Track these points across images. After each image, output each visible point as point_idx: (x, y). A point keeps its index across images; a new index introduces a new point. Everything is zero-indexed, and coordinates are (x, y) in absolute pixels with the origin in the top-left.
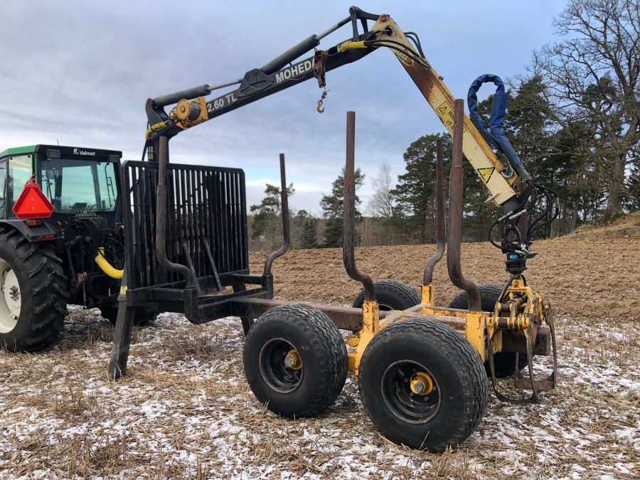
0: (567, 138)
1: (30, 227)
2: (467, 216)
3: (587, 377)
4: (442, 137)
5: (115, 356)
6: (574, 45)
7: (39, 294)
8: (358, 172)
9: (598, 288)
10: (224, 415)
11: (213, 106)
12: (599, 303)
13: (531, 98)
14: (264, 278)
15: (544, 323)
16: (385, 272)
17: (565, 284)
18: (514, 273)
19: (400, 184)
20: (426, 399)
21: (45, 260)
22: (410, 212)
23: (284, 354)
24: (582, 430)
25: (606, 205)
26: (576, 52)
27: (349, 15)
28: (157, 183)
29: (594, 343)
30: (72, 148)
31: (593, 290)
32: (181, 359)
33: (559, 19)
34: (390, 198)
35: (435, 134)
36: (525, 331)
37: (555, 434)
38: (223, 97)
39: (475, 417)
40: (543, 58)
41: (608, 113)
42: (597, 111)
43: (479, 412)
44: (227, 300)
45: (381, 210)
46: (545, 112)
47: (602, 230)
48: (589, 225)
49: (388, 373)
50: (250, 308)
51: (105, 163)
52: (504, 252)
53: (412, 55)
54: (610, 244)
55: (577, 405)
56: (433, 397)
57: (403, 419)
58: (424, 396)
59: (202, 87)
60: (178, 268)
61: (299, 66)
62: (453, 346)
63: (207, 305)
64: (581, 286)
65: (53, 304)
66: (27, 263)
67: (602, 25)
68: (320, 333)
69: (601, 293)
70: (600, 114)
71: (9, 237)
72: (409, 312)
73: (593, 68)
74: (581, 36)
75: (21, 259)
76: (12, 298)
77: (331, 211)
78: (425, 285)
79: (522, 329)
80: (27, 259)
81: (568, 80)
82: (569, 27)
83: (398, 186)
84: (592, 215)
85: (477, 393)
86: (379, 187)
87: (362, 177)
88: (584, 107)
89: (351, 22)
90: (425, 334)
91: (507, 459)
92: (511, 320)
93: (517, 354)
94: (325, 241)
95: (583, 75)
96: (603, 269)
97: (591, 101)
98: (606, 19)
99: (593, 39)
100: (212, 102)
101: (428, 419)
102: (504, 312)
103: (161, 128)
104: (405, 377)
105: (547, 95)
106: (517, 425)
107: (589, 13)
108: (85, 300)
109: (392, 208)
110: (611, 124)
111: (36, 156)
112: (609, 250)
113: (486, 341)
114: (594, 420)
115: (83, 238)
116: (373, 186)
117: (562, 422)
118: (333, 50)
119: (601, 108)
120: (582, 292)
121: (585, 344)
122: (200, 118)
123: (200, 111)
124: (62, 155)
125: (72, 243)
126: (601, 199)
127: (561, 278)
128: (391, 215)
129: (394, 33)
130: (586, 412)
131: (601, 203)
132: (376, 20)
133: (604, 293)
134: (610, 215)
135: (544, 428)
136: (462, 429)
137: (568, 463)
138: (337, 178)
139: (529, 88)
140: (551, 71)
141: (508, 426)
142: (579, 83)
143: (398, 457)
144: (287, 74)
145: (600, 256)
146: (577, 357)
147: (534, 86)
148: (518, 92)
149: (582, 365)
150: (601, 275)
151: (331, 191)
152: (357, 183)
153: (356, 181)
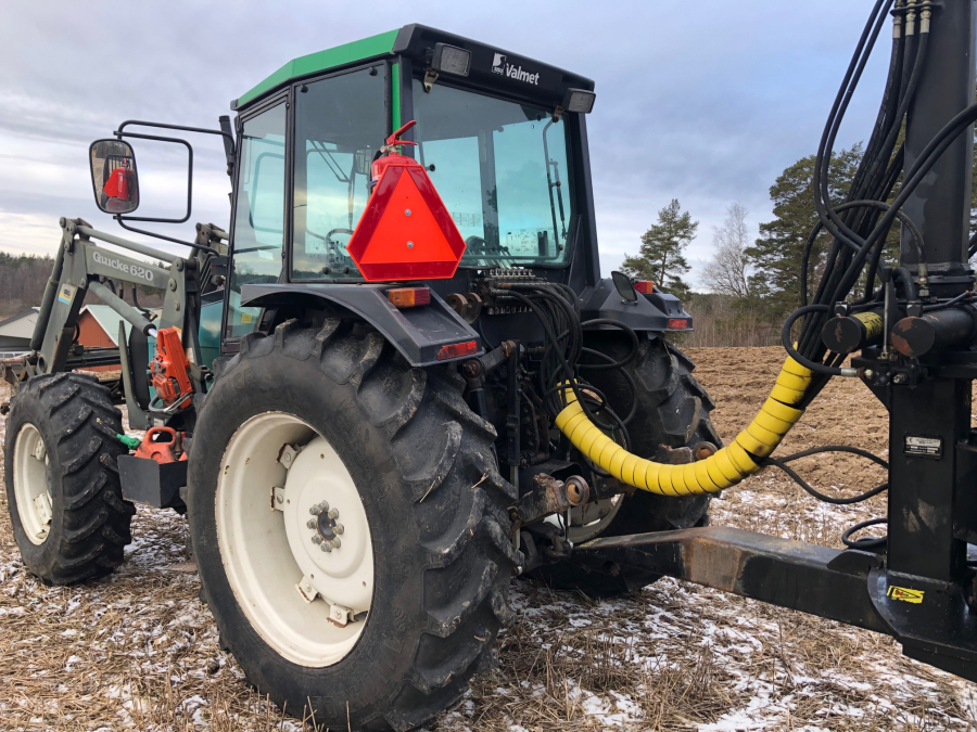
1: (404, 310)
7: (451, 563)
8: (686, 218)
19: (763, 238)
21: (456, 430)
30: (491, 51)
34: (745, 261)
66: (401, 445)
71: (328, 345)
75: (381, 427)
76: (316, 541)
83: (759, 242)
86: (726, 242)
87: (694, 226)
109: (749, 278)
111: (397, 68)
116: (715, 240)
128: (747, 290)
138: (650, 229)
151: (639, 249)
152: (682, 237)
153: (681, 233)
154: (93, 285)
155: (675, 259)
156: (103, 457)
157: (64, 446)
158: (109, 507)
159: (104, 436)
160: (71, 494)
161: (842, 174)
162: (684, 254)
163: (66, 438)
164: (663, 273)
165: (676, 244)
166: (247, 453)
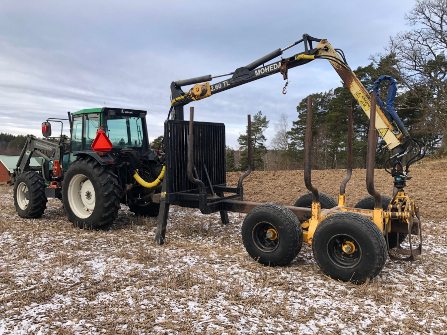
0: (413, 97)
1: (101, 156)
2: (341, 150)
3: (437, 250)
4: (324, 95)
5: (159, 232)
6: (420, 33)
7: (107, 196)
8: (265, 118)
9: (439, 200)
10: (232, 264)
11: (214, 88)
12: (440, 209)
13: (388, 70)
14: (238, 189)
15: (415, 216)
16: (294, 188)
17: (417, 198)
18: (399, 188)
19: (294, 128)
20: (351, 256)
21: (109, 176)
22: (301, 147)
23: (265, 231)
24: (438, 276)
25: (440, 145)
26: (421, 37)
27: (302, 38)
28: (188, 133)
29: (440, 233)
30: (121, 109)
31: (436, 202)
32: (191, 235)
33: (409, 14)
34: (287, 137)
35: (319, 93)
36: (407, 220)
37: (422, 278)
38: (221, 83)
39: (381, 264)
40: (396, 42)
41: (442, 80)
42: (435, 79)
43: (382, 263)
44: (221, 201)
45: (280, 145)
46: (397, 79)
47: (437, 162)
48: (428, 158)
49: (331, 241)
50: (234, 206)
51: (137, 118)
52: (393, 176)
53: (341, 63)
54: (444, 172)
55: (433, 264)
56: (356, 255)
57: (339, 266)
58: (350, 254)
59: (207, 76)
60: (198, 182)
61: (270, 66)
62: (369, 226)
63: (211, 203)
64: (427, 199)
65: (114, 202)
66: (100, 178)
67: (439, 19)
68: (289, 219)
69: (441, 204)
70: (437, 81)
71: (88, 162)
72: (334, 210)
73: (432, 49)
74: (425, 26)
75: (96, 175)
76: (87, 198)
77: (245, 145)
78: (341, 194)
79: (405, 219)
80: (100, 175)
81: (415, 57)
82: (416, 20)
83: (292, 129)
84: (429, 151)
85: (382, 251)
86: (279, 129)
87: (267, 122)
88: (426, 76)
89: (303, 42)
90: (353, 220)
91: (398, 288)
92: (399, 214)
93: (398, 234)
94: (240, 166)
95: (425, 54)
96: (441, 188)
97: (431, 72)
98: (443, 15)
99: (433, 29)
100: (214, 86)
101: (354, 266)
102: (395, 210)
103: (182, 100)
104: (340, 244)
105: (400, 67)
106: (400, 273)
107: (430, 11)
108: (127, 200)
109: (288, 144)
110: (445, 87)
111: (102, 114)
112: (444, 176)
113: (384, 225)
114: (444, 271)
115: (126, 163)
116: (275, 129)
117: (425, 272)
118: (292, 58)
119: (437, 77)
120: (429, 203)
121: (434, 233)
122: (206, 95)
123: (207, 91)
124: (116, 113)
125: (121, 166)
126: (436, 140)
127: (413, 194)
128: (288, 149)
129: (329, 50)
130: (439, 268)
131: (436, 142)
132: (319, 42)
133: (443, 204)
134: (443, 151)
135: (416, 275)
136: (374, 271)
137: (432, 290)
139: (387, 62)
140: (403, 50)
141: (395, 274)
142: (422, 58)
143: (338, 286)
144: (263, 71)
145: (438, 180)
146: (430, 240)
147: (390, 60)
148: (378, 65)
149: (434, 244)
150: (440, 192)
151: (246, 132)
152: (263, 126)
153: (263, 125)
154: (36, 151)
155: (260, 136)
156: (41, 189)
157: (32, 186)
158: (42, 200)
159: (41, 184)
160: (34, 196)
161: (326, 101)
162: (264, 134)
163: (33, 184)
164: (256, 142)
165: (261, 129)
166: (74, 183)
